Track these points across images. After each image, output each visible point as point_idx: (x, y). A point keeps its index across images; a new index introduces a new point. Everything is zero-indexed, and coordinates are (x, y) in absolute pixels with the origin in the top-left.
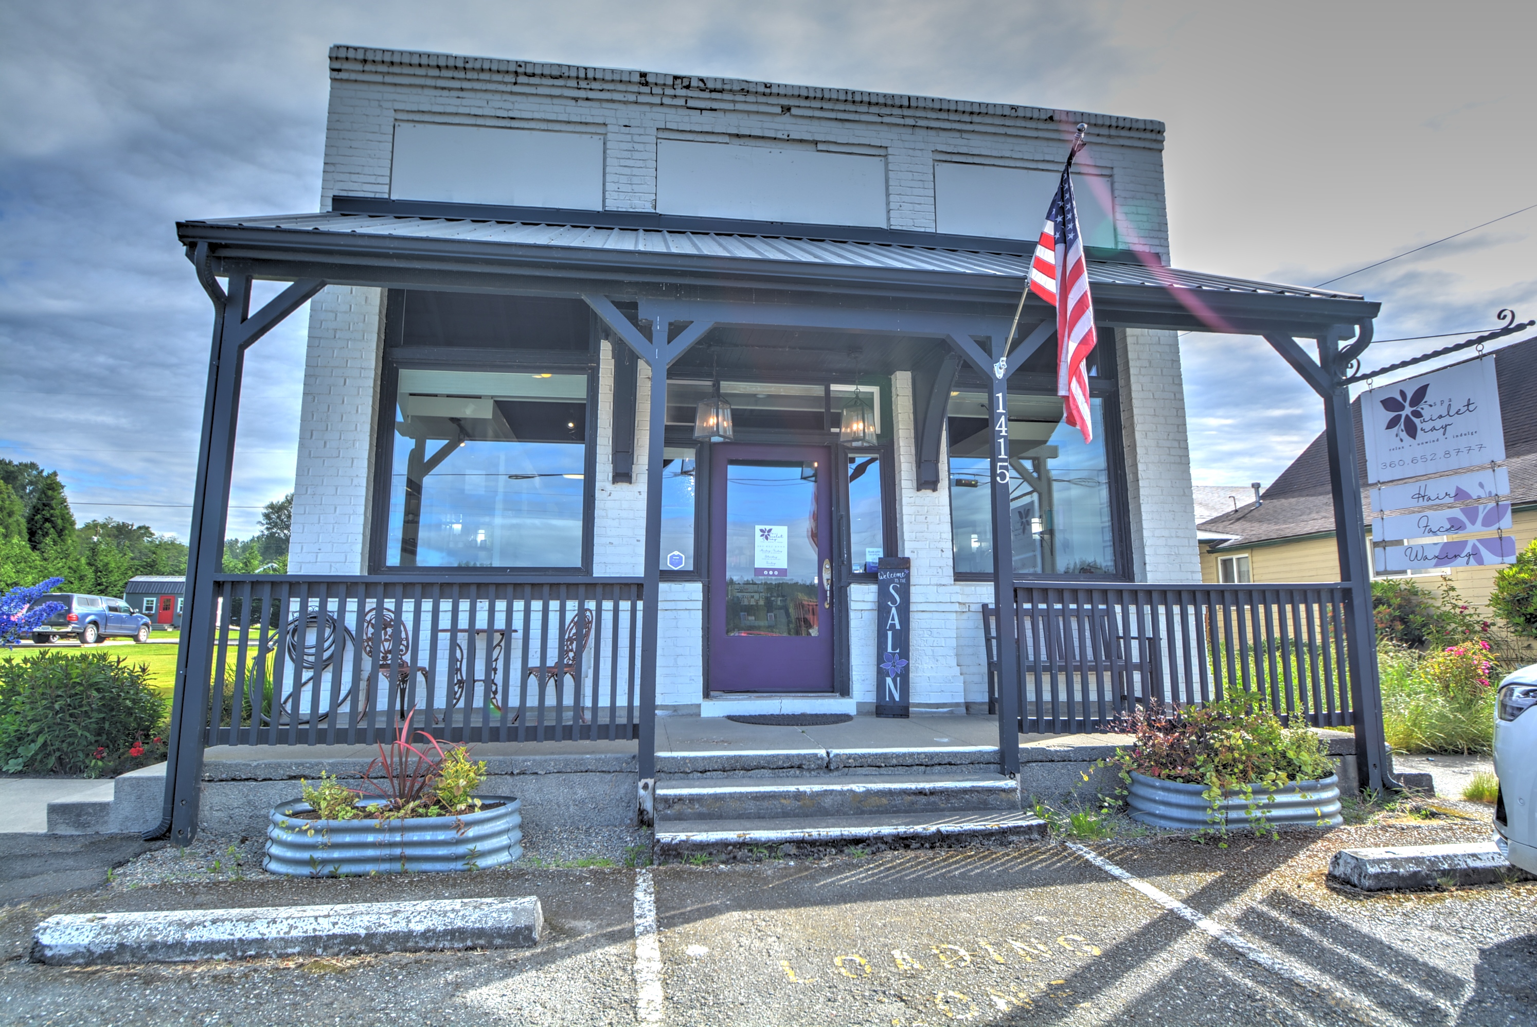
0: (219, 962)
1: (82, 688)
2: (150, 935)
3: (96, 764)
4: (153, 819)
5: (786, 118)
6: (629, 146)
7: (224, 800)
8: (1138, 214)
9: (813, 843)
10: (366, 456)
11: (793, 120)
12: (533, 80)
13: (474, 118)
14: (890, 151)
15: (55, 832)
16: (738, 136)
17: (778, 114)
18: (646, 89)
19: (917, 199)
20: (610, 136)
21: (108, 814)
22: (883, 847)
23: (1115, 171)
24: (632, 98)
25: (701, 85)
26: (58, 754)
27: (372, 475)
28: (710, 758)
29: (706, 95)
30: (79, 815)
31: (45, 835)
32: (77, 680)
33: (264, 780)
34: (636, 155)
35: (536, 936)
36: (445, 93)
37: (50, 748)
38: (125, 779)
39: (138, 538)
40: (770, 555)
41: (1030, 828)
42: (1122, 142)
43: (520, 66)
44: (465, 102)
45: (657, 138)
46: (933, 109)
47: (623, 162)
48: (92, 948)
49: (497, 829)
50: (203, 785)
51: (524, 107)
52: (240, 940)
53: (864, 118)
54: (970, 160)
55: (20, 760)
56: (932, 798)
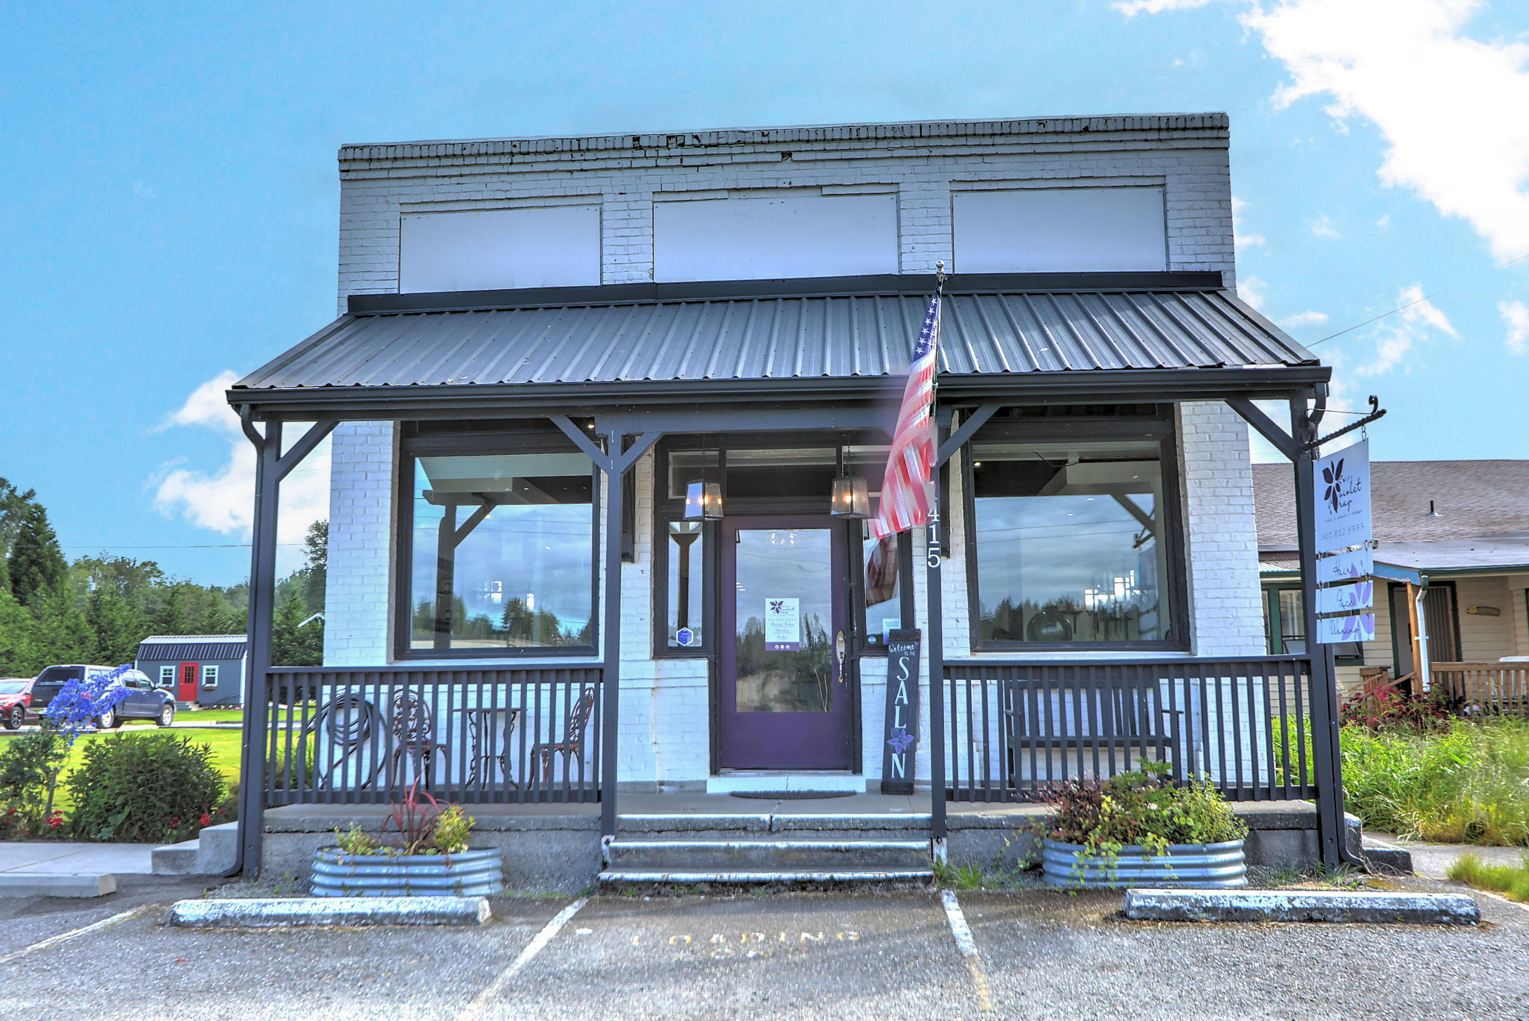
0: (282, 927)
1: (157, 765)
2: (241, 910)
3: (171, 832)
4: (229, 861)
5: (787, 165)
6: (624, 215)
7: (280, 847)
8: (1195, 227)
9: (724, 884)
10: (388, 546)
11: (796, 166)
12: (528, 158)
13: (474, 203)
14: (902, 187)
15: (158, 872)
16: (736, 190)
17: (778, 162)
18: (640, 153)
19: (931, 239)
20: (606, 207)
21: (195, 859)
22: (783, 888)
23: (1168, 180)
24: (626, 163)
25: (696, 142)
26: (140, 823)
27: (394, 563)
28: (665, 820)
29: (701, 151)
30: (174, 860)
31: (150, 875)
32: (153, 758)
33: (309, 832)
34: (633, 223)
35: (480, 918)
36: (447, 180)
37: (134, 819)
38: (207, 832)
39: (144, 577)
40: (781, 629)
41: (915, 878)
42: (1175, 144)
43: (515, 146)
44: (465, 188)
45: (654, 202)
46: (948, 136)
47: (619, 233)
48: (207, 917)
49: (478, 868)
50: (265, 835)
51: (522, 186)
52: (295, 914)
53: (871, 154)
54: (994, 186)
55: (111, 829)
56: (847, 855)
